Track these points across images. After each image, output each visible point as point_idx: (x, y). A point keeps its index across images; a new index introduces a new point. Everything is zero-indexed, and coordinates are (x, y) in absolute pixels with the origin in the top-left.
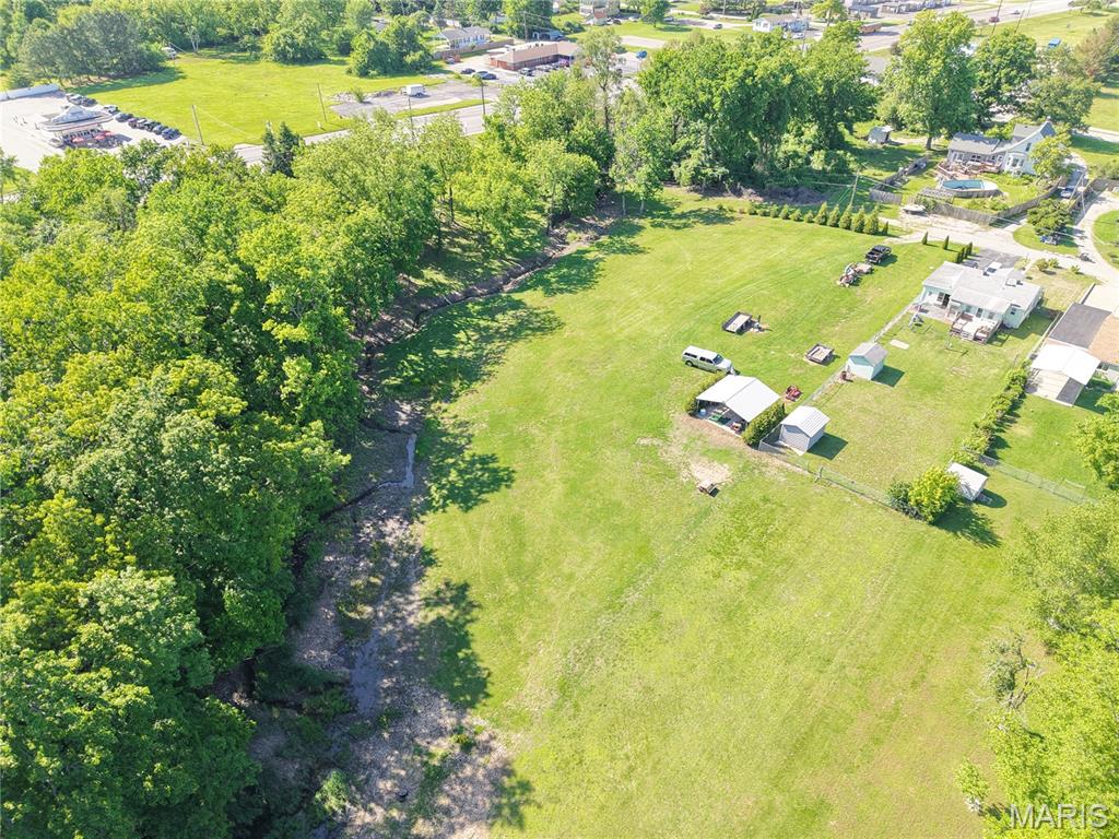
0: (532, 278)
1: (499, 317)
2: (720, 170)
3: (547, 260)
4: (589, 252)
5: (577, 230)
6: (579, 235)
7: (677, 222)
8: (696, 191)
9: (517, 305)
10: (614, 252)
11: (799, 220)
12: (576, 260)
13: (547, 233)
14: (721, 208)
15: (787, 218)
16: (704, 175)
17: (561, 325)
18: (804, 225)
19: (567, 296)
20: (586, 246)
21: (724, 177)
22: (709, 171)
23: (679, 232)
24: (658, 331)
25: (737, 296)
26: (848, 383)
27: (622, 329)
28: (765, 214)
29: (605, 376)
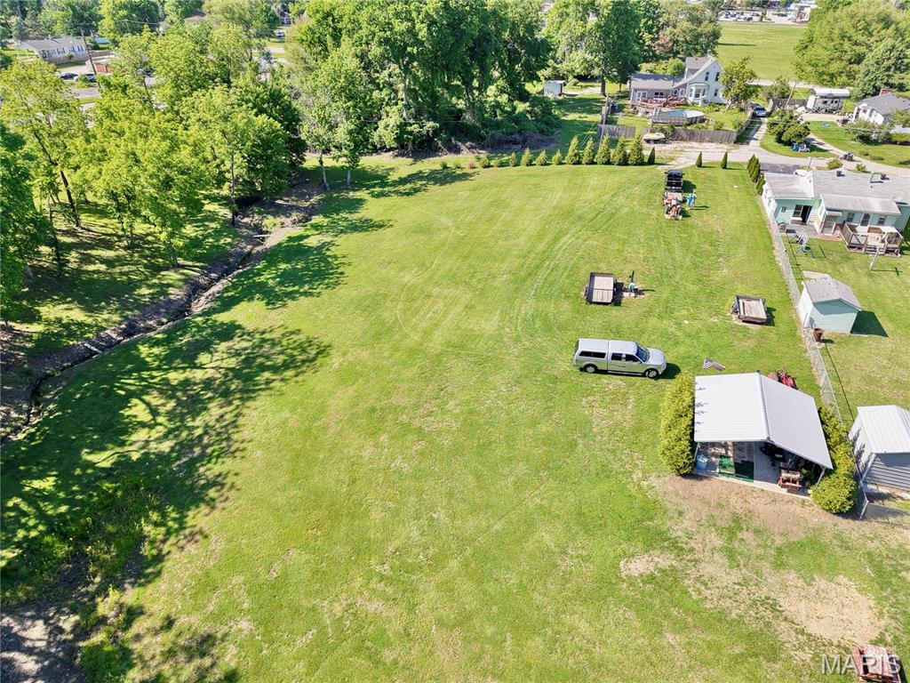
0: (234, 286)
1: (203, 358)
2: (430, 125)
3: (246, 258)
4: (308, 236)
5: (275, 215)
6: (278, 220)
7: (401, 188)
8: (402, 155)
9: (228, 332)
10: (342, 232)
11: (561, 163)
12: (293, 250)
13: (232, 225)
14: (445, 167)
15: (530, 164)
16: (411, 133)
17: (323, 351)
18: (554, 168)
19: (303, 301)
20: (298, 231)
21: (436, 132)
22: (415, 128)
23: (411, 198)
24: (489, 325)
25: (563, 254)
26: (830, 346)
27: (427, 334)
28: (502, 165)
29: (455, 426)
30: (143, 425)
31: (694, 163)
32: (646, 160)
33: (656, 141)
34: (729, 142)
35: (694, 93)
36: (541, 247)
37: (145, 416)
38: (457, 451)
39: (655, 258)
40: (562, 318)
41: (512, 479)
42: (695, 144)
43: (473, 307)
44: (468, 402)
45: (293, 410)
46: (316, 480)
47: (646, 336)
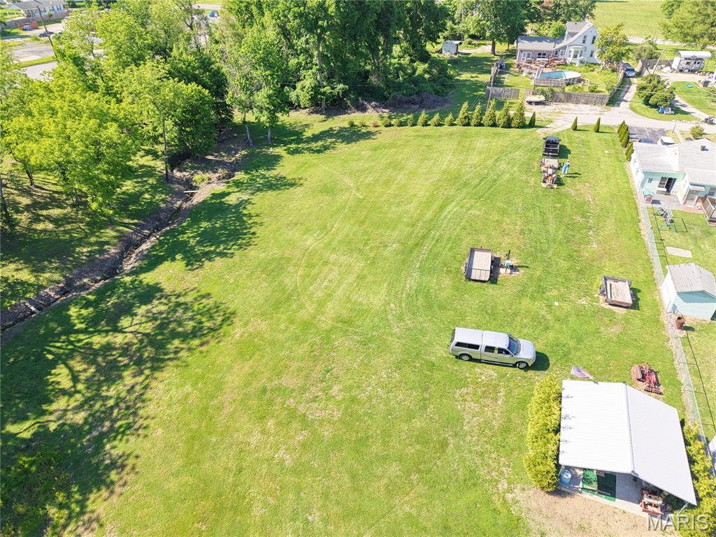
0: (161, 243)
1: (125, 322)
2: (340, 87)
3: (177, 213)
4: (229, 194)
5: (204, 170)
6: (207, 175)
7: (314, 145)
8: (317, 112)
9: (149, 294)
10: (259, 190)
11: (452, 125)
12: (215, 207)
13: (167, 179)
14: (352, 125)
15: (425, 124)
16: (324, 94)
17: (228, 318)
18: (446, 129)
19: (219, 261)
20: (220, 188)
21: (345, 93)
22: (327, 89)
23: (321, 155)
24: (375, 298)
25: (447, 224)
26: (691, 334)
27: (321, 304)
28: (401, 124)
29: (337, 415)
30: (64, 392)
31: (570, 125)
32: (527, 123)
33: (537, 103)
34: (602, 104)
35: (572, 54)
36: (429, 215)
37: (66, 383)
38: (337, 444)
39: (530, 231)
40: (443, 295)
41: (385, 481)
42: (571, 106)
43: (364, 277)
44: (351, 387)
45: (194, 385)
46: (207, 465)
47: (518, 319)
